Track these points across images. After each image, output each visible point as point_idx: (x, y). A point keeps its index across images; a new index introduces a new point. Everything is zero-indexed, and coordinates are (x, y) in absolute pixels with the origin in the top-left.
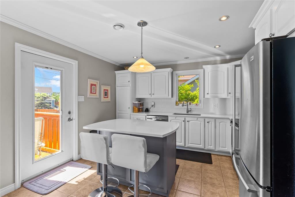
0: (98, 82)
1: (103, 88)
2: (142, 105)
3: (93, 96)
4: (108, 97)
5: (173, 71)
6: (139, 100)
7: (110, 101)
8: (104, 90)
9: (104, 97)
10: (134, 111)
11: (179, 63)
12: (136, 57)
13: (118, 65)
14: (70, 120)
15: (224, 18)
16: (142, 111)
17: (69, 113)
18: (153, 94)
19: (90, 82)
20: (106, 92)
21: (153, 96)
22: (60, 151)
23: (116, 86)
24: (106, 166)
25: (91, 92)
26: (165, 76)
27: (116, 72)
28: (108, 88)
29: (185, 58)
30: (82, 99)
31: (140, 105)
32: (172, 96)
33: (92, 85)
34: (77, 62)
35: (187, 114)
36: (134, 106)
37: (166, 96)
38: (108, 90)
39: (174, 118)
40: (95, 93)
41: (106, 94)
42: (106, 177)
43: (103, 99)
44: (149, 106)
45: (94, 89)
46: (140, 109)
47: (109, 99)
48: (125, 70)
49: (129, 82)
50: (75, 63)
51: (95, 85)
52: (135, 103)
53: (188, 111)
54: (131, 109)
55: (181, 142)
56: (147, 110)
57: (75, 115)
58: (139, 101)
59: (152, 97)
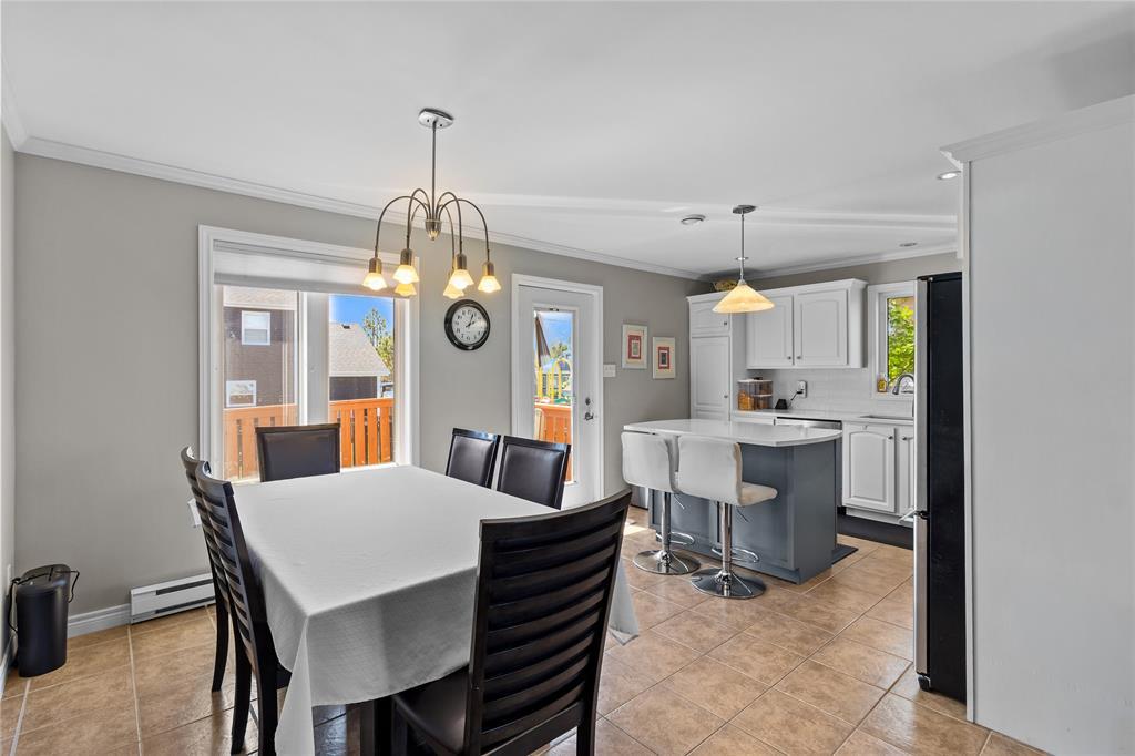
0: (646, 329)
1: (657, 343)
2: (767, 388)
3: (636, 364)
4: (668, 367)
5: (866, 286)
6: (758, 374)
7: (674, 376)
8: (660, 348)
9: (660, 368)
10: (740, 405)
11: (887, 257)
13: (695, 278)
14: (588, 417)
16: (768, 407)
17: (588, 402)
18: (799, 358)
19: (628, 330)
20: (664, 355)
21: (798, 365)
22: (572, 482)
23: (691, 336)
24: (667, 495)
25: (630, 357)
26: (838, 303)
27: (689, 298)
28: (670, 343)
30: (612, 371)
31: (761, 388)
32: (865, 363)
33: (631, 338)
34: (601, 289)
36: (741, 391)
37: (840, 363)
38: (668, 349)
39: (861, 427)
40: (640, 358)
41: (664, 358)
42: (668, 530)
43: (657, 373)
44: (789, 394)
45: (636, 347)
46: (761, 402)
47: (671, 372)
48: (716, 291)
49: (726, 324)
50: (596, 292)
51: (638, 338)
52: (745, 384)
54: (732, 401)
55: (884, 501)
56: (783, 405)
57: (597, 408)
58: (758, 379)
59: (795, 367)
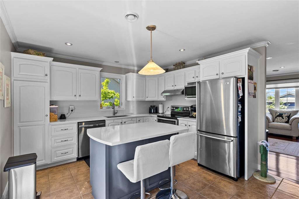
0: (4, 68)
7: (10, 105)
12: (70, 44)
15: (182, 50)
18: (80, 96)
23: (12, 78)
26: (96, 76)
27: (12, 54)
29: (115, 62)
35: (114, 116)
36: (51, 112)
37: (97, 99)
39: (112, 121)
49: (46, 75)
53: (115, 113)
